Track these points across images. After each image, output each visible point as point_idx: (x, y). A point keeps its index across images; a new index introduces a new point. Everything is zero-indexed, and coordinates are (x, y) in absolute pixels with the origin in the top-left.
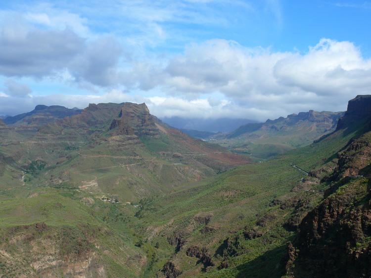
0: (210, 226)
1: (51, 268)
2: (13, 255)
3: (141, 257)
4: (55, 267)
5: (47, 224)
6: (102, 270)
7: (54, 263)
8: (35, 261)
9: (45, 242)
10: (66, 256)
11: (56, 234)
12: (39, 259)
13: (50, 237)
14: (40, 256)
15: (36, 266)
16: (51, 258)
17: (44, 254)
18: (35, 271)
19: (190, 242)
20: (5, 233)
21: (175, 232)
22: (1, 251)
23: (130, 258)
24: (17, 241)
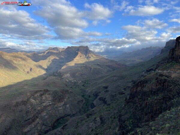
0: (108, 89)
2: (35, 101)
3: (83, 101)
4: (51, 105)
5: (49, 89)
6: (68, 106)
7: (51, 103)
8: (44, 102)
9: (47, 96)
10: (55, 101)
11: (52, 93)
12: (45, 102)
13: (49, 94)
14: (45, 101)
15: (44, 104)
16: (50, 101)
17: (47, 100)
18: (43, 106)
19: (100, 96)
20: (33, 93)
21: (96, 92)
22: (31, 99)
23: (79, 101)
24: (37, 95)
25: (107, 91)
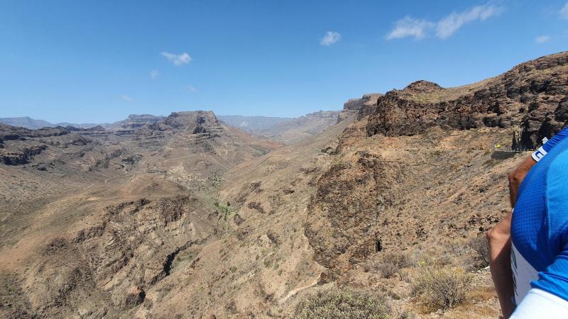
0: (261, 188)
1: (154, 229)
2: (122, 224)
5: (147, 199)
8: (140, 225)
9: (147, 212)
11: (155, 204)
12: (143, 224)
13: (150, 207)
14: (143, 222)
15: (142, 229)
17: (147, 220)
18: (140, 233)
19: (249, 200)
20: (115, 209)
21: (239, 194)
22: (113, 223)
23: (210, 215)
24: (125, 213)
25: (260, 191)
